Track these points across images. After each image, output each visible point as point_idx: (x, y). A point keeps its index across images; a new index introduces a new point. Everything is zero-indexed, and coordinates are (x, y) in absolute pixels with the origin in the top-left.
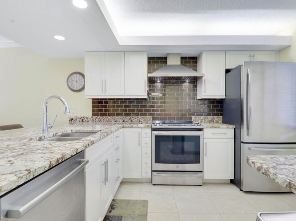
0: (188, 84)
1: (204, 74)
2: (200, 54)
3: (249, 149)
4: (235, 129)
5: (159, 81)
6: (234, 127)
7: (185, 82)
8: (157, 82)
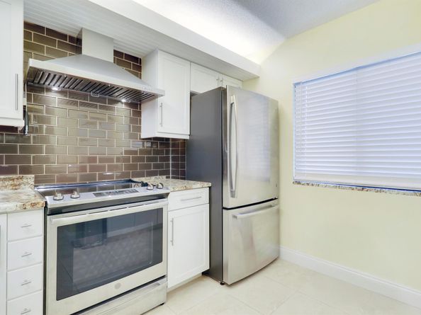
0: (124, 106)
1: (164, 91)
2: (152, 53)
3: (235, 217)
4: (210, 188)
5: (55, 89)
6: (210, 184)
7: (120, 101)
8: (49, 90)
